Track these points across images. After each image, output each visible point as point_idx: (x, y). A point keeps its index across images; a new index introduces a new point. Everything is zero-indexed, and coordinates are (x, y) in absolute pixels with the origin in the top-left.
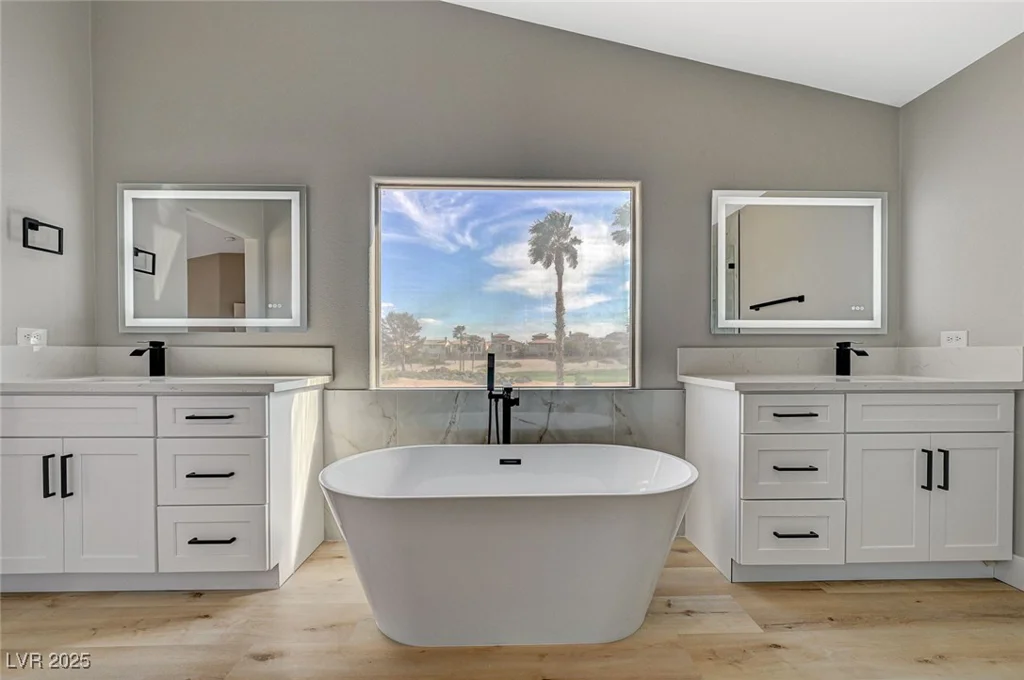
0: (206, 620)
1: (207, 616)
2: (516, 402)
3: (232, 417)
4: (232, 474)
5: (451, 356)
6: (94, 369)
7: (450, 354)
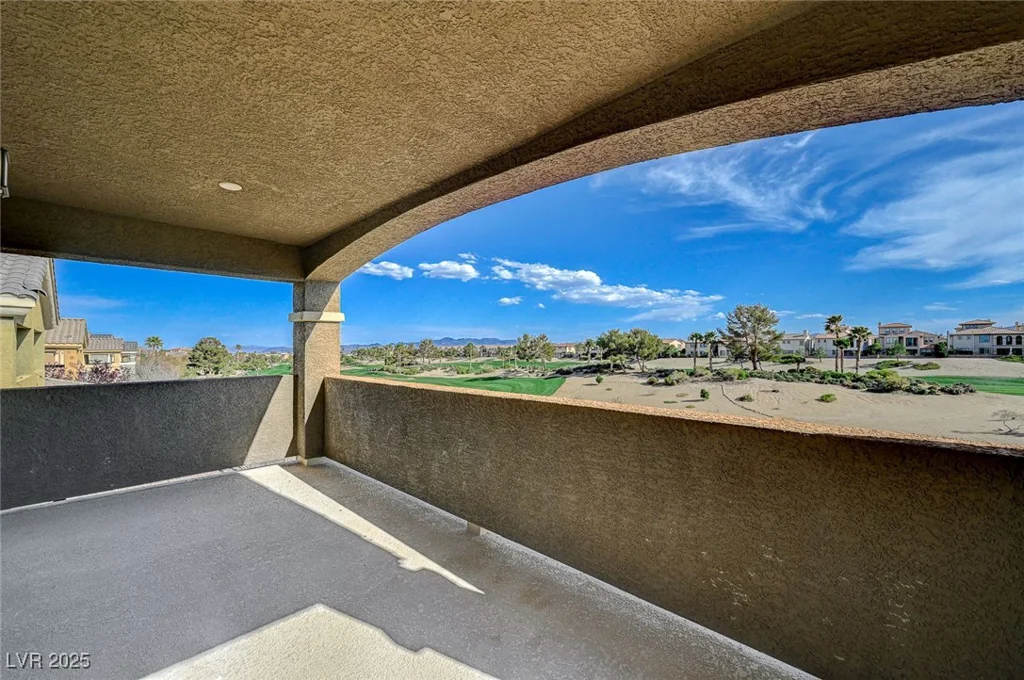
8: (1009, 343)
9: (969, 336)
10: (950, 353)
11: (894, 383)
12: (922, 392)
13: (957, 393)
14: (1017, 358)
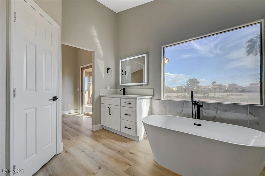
0: (125, 143)
1: (126, 142)
2: (202, 106)
3: (131, 103)
4: (131, 115)
5: (211, 92)
6: (116, 93)
7: (211, 91)
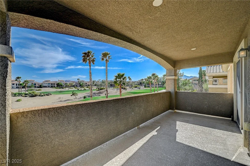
8: (53, 85)
9: (46, 83)
10: (43, 87)
11: (36, 94)
12: (42, 96)
13: (49, 95)
14: (54, 88)
